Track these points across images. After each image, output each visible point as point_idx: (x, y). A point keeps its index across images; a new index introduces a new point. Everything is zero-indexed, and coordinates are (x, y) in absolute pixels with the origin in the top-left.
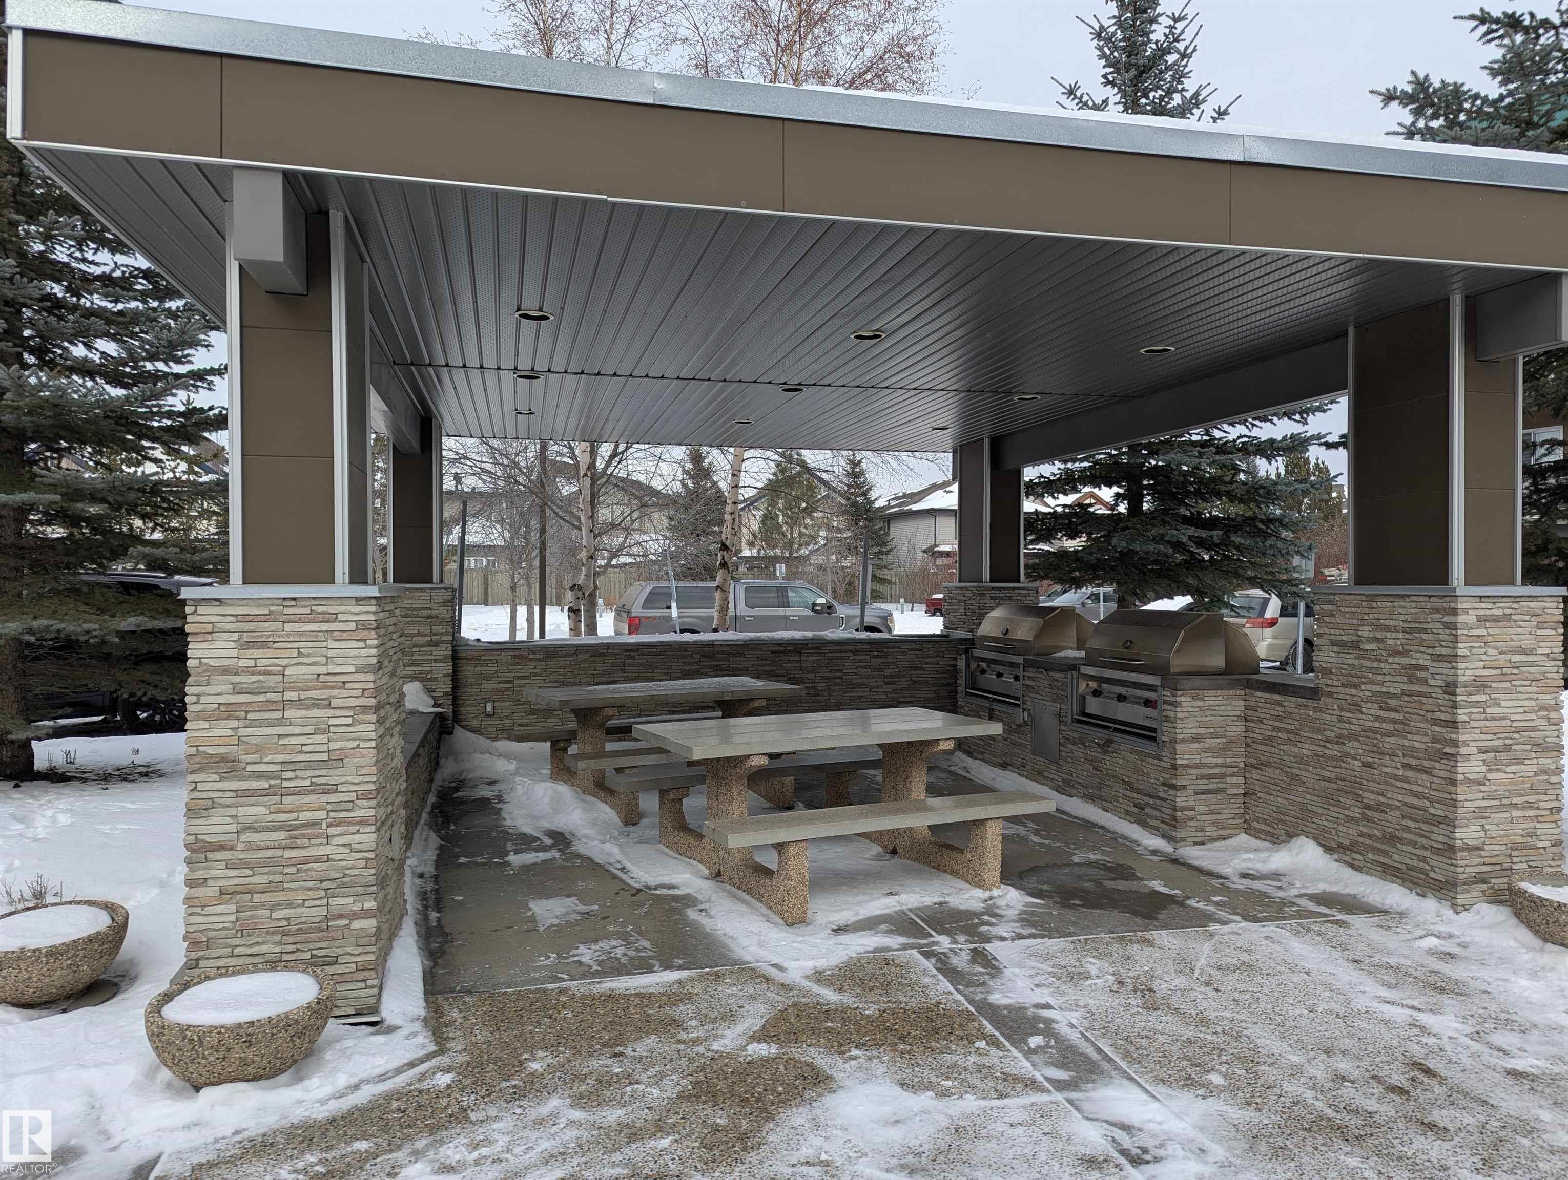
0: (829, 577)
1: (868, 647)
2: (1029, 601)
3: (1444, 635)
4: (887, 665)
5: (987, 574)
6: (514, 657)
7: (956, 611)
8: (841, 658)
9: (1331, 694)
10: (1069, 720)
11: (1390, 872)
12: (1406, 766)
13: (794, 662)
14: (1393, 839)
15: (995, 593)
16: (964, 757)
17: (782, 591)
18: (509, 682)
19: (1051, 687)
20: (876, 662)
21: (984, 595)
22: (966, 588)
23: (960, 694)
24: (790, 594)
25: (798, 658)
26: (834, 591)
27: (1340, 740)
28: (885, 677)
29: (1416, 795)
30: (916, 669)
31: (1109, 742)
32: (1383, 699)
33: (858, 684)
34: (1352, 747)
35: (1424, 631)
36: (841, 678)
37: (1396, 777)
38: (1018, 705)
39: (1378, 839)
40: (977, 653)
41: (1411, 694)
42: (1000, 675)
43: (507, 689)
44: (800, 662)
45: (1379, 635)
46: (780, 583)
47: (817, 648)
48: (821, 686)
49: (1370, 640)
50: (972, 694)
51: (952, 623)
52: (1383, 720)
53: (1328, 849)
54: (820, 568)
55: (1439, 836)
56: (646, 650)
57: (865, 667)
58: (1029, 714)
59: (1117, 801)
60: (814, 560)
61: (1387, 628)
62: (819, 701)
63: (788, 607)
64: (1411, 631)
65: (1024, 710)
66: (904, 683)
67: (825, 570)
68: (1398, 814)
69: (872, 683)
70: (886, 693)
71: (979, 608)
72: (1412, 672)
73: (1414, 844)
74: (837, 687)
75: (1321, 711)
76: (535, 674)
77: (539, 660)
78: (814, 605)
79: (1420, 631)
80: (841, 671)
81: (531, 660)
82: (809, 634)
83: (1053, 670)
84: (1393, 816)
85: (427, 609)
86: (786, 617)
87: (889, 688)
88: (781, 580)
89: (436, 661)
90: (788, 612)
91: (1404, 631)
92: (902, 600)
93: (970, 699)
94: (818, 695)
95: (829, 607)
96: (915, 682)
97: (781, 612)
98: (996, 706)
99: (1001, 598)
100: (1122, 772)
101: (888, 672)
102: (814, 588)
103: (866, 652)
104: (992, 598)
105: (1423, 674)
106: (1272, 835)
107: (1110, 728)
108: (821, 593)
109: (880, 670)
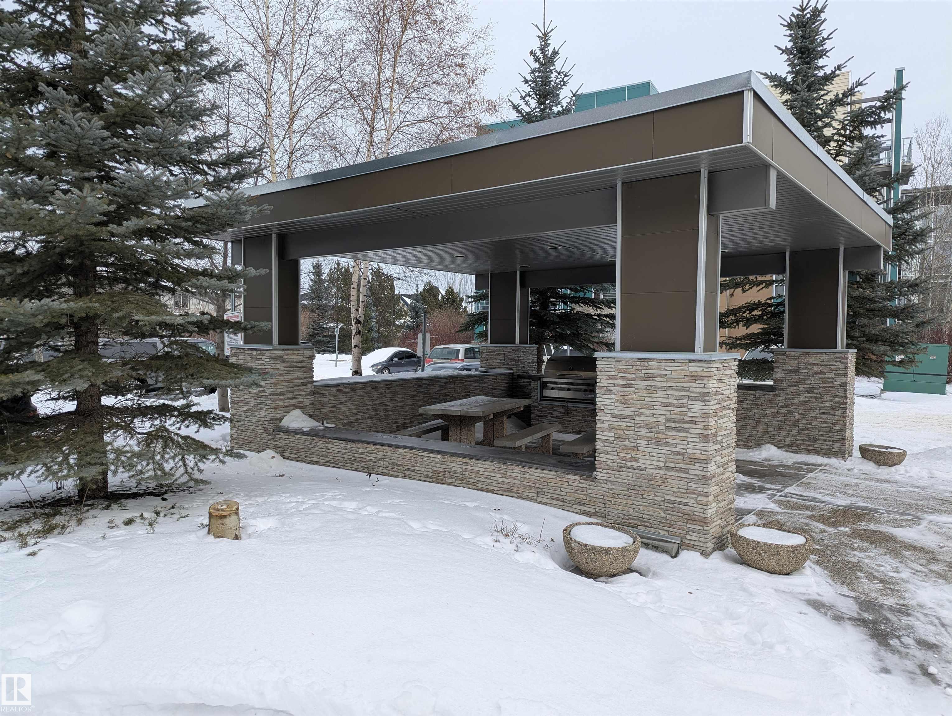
3: (841, 366)
5: (517, 340)
6: (337, 391)
9: (782, 389)
11: (811, 452)
12: (820, 413)
13: (452, 388)
14: (814, 440)
15: (524, 350)
18: (334, 407)
23: (534, 400)
25: (454, 386)
27: (787, 406)
29: (827, 423)
32: (810, 391)
34: (794, 408)
35: (832, 365)
37: (816, 417)
39: (806, 441)
41: (825, 388)
42: (569, 390)
43: (334, 411)
44: (454, 388)
45: (809, 367)
47: (461, 380)
49: (803, 369)
52: (811, 397)
53: (779, 447)
55: (838, 436)
56: (396, 384)
61: (814, 364)
64: (826, 365)
68: (817, 430)
71: (518, 357)
72: (825, 380)
73: (825, 440)
75: (777, 396)
76: (346, 401)
77: (348, 392)
79: (830, 365)
80: (469, 392)
81: (345, 392)
84: (815, 432)
85: (301, 362)
89: (306, 395)
91: (821, 365)
93: (543, 402)
98: (570, 404)
99: (526, 352)
104: (523, 352)
105: (831, 380)
106: (748, 446)
109: (482, 391)
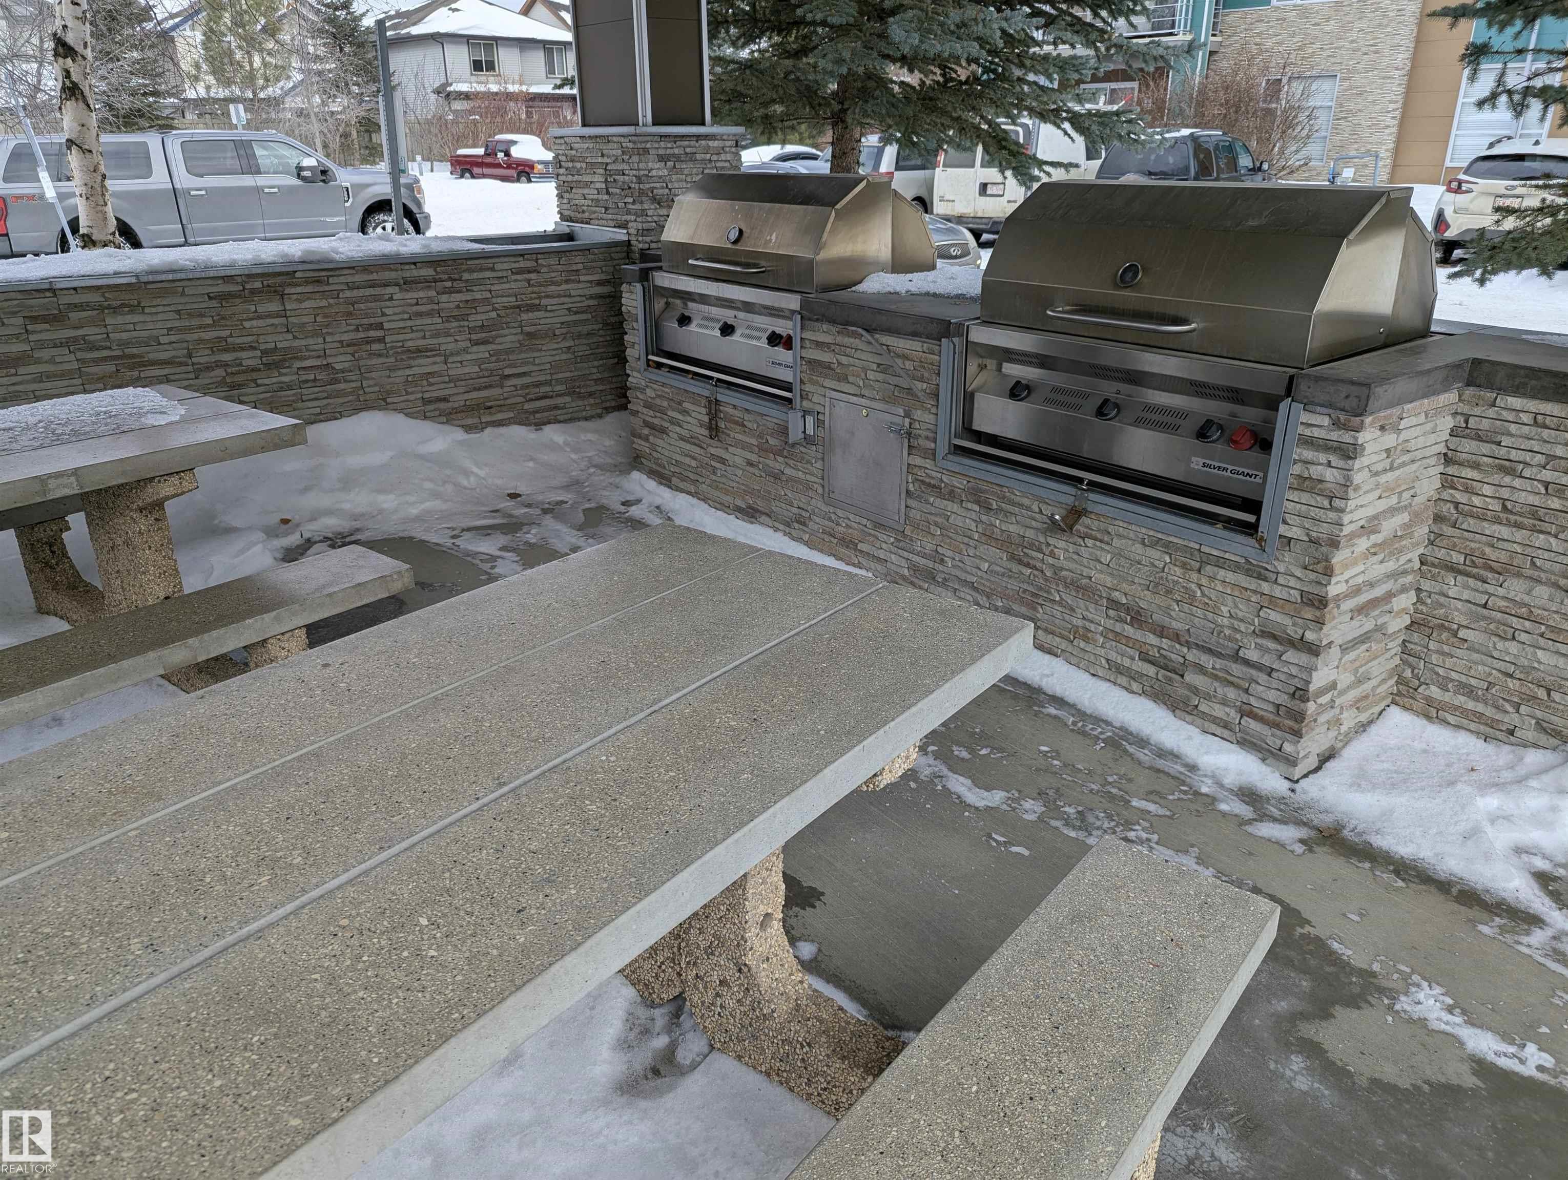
0: (315, 127)
1: (428, 272)
2: (722, 164)
4: (472, 304)
5: (645, 109)
7: (588, 184)
8: (377, 298)
10: (942, 447)
13: (269, 316)
15: (666, 147)
16: (651, 484)
17: (243, 150)
19: (883, 368)
20: (449, 302)
21: (646, 151)
22: (607, 139)
23: (632, 363)
24: (259, 152)
25: (274, 307)
26: (325, 146)
28: (471, 330)
30: (531, 308)
31: (1076, 514)
33: (419, 350)
36: (381, 340)
38: (789, 401)
40: (664, 279)
42: (727, 330)
44: (283, 314)
46: (241, 134)
47: (318, 281)
48: (341, 361)
50: (659, 365)
51: (577, 208)
54: (300, 113)
57: (429, 314)
58: (819, 423)
59: (1086, 639)
60: (289, 103)
62: (340, 394)
63: (258, 172)
65: (806, 413)
66: (509, 338)
67: (308, 116)
69: (447, 344)
70: (479, 362)
71: (639, 180)
74: (375, 361)
78: (300, 169)
80: (380, 326)
82: (295, 248)
83: (891, 331)
86: (259, 190)
87: (482, 352)
88: (240, 130)
90: (260, 180)
92: (419, 158)
93: (654, 374)
94: (336, 381)
95: (324, 172)
96: (531, 335)
97: (247, 181)
98: (725, 396)
99: (678, 158)
100: (1109, 581)
101: (476, 319)
102: (297, 143)
103: (428, 283)
104: (662, 159)
107: (1080, 480)
108: (308, 149)
109: (459, 318)
